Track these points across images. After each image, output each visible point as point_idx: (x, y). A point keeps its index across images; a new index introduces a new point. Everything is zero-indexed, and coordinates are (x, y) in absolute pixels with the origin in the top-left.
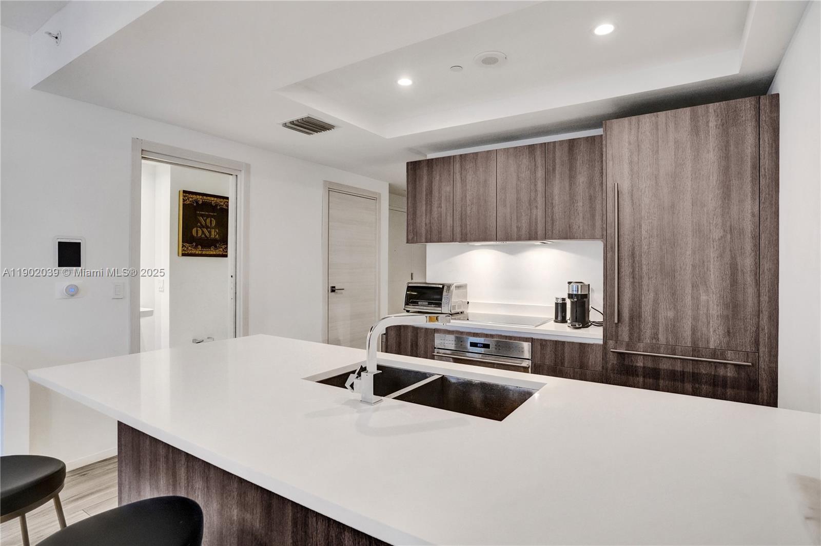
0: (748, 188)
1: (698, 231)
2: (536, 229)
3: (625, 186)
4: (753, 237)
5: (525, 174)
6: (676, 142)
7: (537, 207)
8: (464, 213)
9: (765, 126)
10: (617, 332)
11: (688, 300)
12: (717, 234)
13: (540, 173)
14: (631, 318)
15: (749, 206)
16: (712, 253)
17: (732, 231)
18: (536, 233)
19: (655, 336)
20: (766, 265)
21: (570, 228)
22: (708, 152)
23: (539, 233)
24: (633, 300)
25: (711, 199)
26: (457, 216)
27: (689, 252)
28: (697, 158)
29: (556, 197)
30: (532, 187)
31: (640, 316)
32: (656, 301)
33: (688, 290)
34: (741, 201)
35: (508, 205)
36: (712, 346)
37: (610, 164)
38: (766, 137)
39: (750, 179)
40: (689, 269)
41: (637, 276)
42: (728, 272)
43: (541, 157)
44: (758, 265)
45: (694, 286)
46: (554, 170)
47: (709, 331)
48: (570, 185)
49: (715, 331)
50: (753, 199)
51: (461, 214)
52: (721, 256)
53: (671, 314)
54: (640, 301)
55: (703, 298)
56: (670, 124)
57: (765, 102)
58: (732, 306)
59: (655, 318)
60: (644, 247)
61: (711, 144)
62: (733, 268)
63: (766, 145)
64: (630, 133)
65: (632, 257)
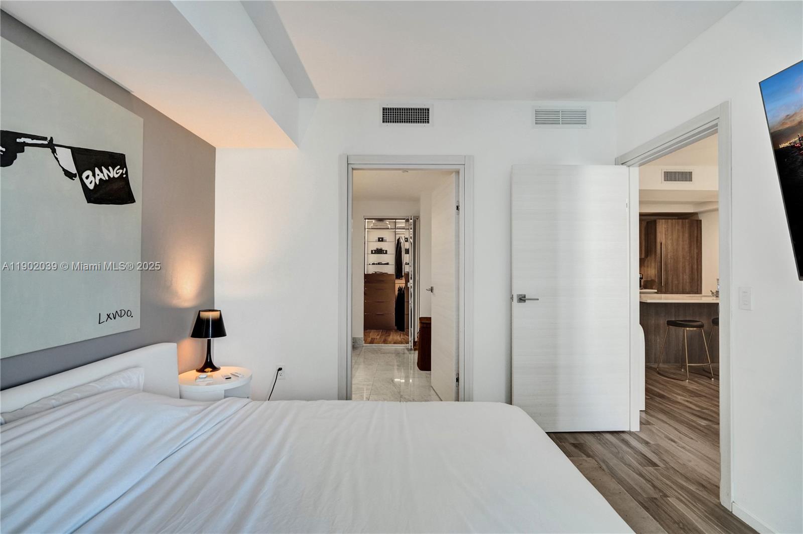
0: (695, 246)
1: (683, 257)
3: (663, 242)
4: (697, 259)
6: (678, 230)
9: (699, 229)
11: (681, 278)
12: (688, 258)
14: (665, 285)
15: (696, 250)
16: (687, 263)
17: (691, 257)
20: (699, 267)
24: (666, 278)
25: (686, 247)
28: (683, 235)
31: (668, 284)
32: (672, 278)
33: (681, 274)
34: (694, 249)
37: (659, 234)
40: (681, 268)
41: (667, 270)
44: (697, 267)
45: (683, 274)
50: (697, 248)
52: (689, 264)
53: (676, 282)
54: (668, 279)
55: (685, 277)
56: (677, 225)
57: (699, 222)
58: (692, 279)
59: (672, 284)
60: (669, 261)
61: (687, 231)
62: (692, 268)
63: (699, 234)
64: (665, 224)
65: (666, 264)
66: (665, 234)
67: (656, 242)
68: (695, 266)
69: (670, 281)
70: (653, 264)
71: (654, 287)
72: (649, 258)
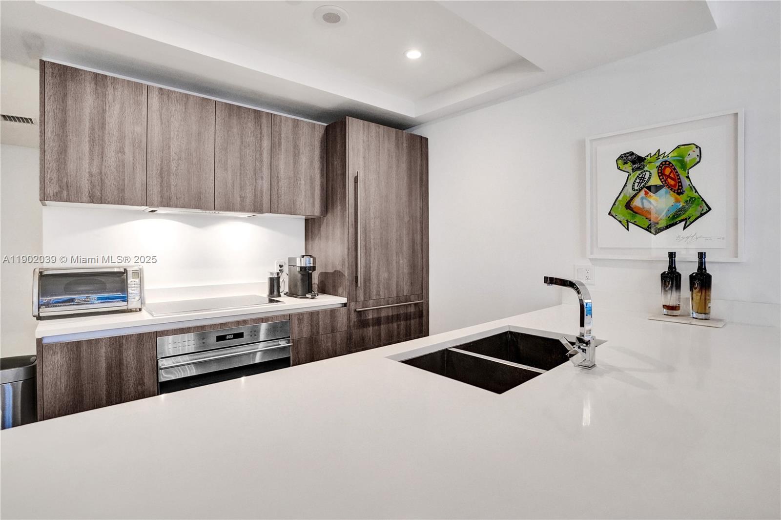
0: (418, 191)
1: (398, 217)
2: (261, 201)
3: (360, 176)
4: (420, 222)
5: (250, 139)
6: (389, 151)
7: (262, 178)
8: (165, 168)
9: (424, 155)
10: (356, 294)
11: (394, 263)
12: (407, 219)
13: (266, 143)
14: (365, 282)
15: (419, 203)
16: (405, 232)
17: (412, 217)
18: (262, 205)
19: (378, 294)
20: (425, 241)
21: (294, 204)
22: (403, 163)
23: (264, 206)
24: (366, 267)
26: (154, 170)
27: (395, 230)
28: (398, 165)
29: (282, 171)
30: (258, 156)
31: (370, 280)
32: (378, 265)
33: (394, 258)
34: (416, 199)
35: (230, 170)
36: (405, 295)
38: (424, 162)
39: (419, 186)
40: (394, 242)
41: (368, 248)
42: (411, 245)
43: (267, 127)
44: (422, 239)
45: (397, 254)
46: (280, 143)
47: (404, 284)
48: (295, 163)
49: (406, 284)
50: (420, 199)
51: (162, 169)
52: (408, 234)
53: (386, 275)
54: (370, 268)
56: (386, 136)
57: (424, 141)
58: (413, 266)
59: (378, 279)
60: (372, 225)
61: (404, 158)
62: (413, 242)
63: (424, 167)
64: (364, 133)
65: (365, 232)
66: (364, 158)
67: (344, 174)
68: (419, 237)
69: (373, 274)
70: (338, 232)
71: (340, 290)
72: (329, 215)
